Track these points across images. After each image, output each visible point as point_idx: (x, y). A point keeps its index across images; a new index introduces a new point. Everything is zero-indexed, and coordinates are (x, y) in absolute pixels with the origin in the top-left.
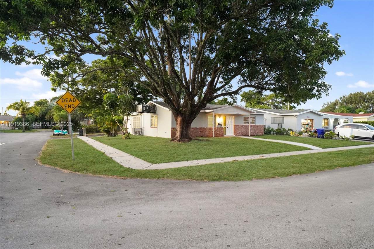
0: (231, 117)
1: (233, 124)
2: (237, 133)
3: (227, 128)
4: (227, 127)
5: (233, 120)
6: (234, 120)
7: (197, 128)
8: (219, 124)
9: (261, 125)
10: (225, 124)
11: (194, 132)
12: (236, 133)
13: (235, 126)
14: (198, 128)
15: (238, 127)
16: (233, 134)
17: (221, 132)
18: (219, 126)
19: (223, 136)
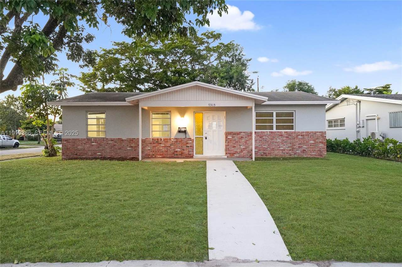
0: (217, 114)
1: (223, 131)
2: (236, 150)
3: (204, 138)
4: (206, 138)
5: (223, 122)
6: (225, 121)
7: (123, 140)
8: (180, 132)
9: (315, 133)
10: (199, 130)
11: (116, 147)
12: (232, 152)
13: (227, 134)
14: (124, 138)
15: (236, 137)
16: (224, 154)
17: (184, 147)
18: (182, 136)
19: (192, 157)
